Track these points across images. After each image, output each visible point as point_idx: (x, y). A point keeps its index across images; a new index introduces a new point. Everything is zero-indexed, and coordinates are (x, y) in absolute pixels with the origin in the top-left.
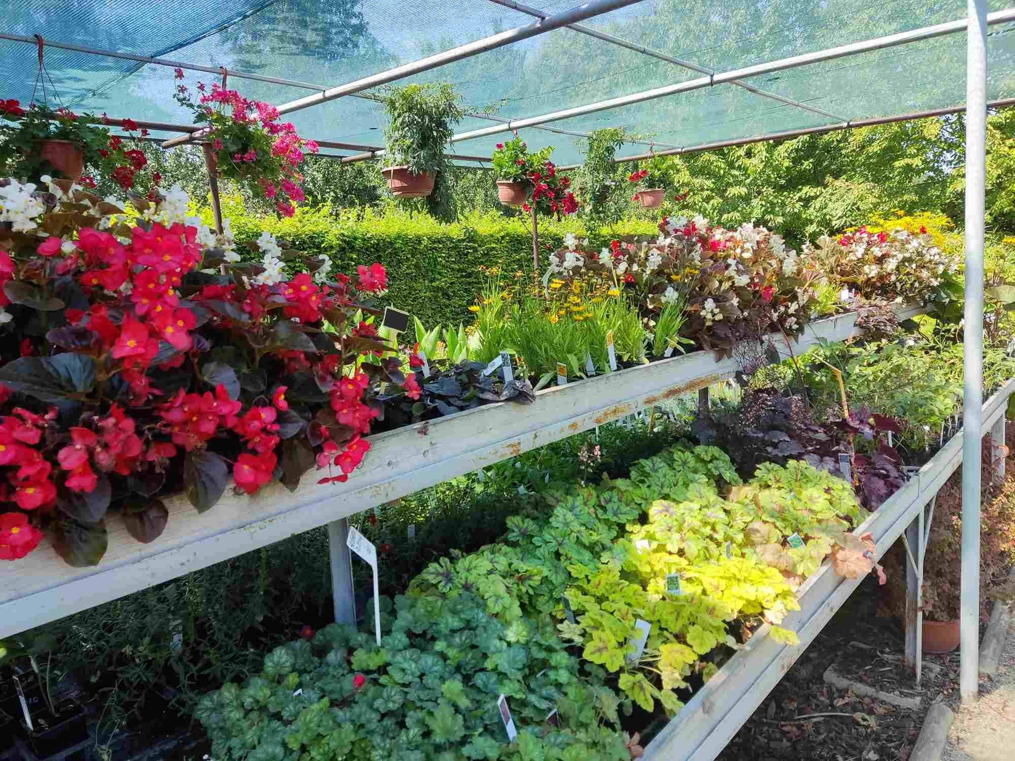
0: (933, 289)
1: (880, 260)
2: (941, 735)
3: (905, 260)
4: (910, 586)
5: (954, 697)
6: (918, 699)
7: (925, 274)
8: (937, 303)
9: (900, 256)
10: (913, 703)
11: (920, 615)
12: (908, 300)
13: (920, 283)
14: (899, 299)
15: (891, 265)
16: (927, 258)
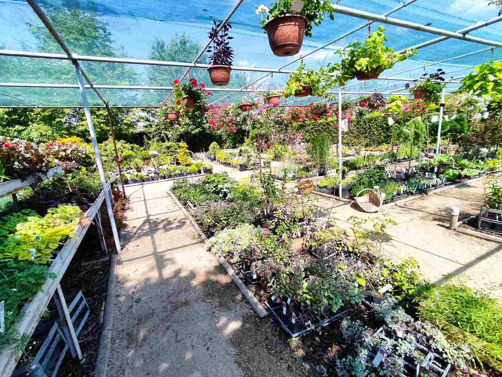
0: (83, 158)
1: (65, 151)
2: (116, 260)
3: (72, 150)
4: (99, 231)
5: (116, 252)
6: (108, 257)
7: (80, 154)
8: (85, 162)
9: (71, 149)
10: (107, 258)
11: (103, 237)
12: (76, 161)
13: (79, 157)
14: (74, 162)
15: (69, 152)
16: (79, 150)
